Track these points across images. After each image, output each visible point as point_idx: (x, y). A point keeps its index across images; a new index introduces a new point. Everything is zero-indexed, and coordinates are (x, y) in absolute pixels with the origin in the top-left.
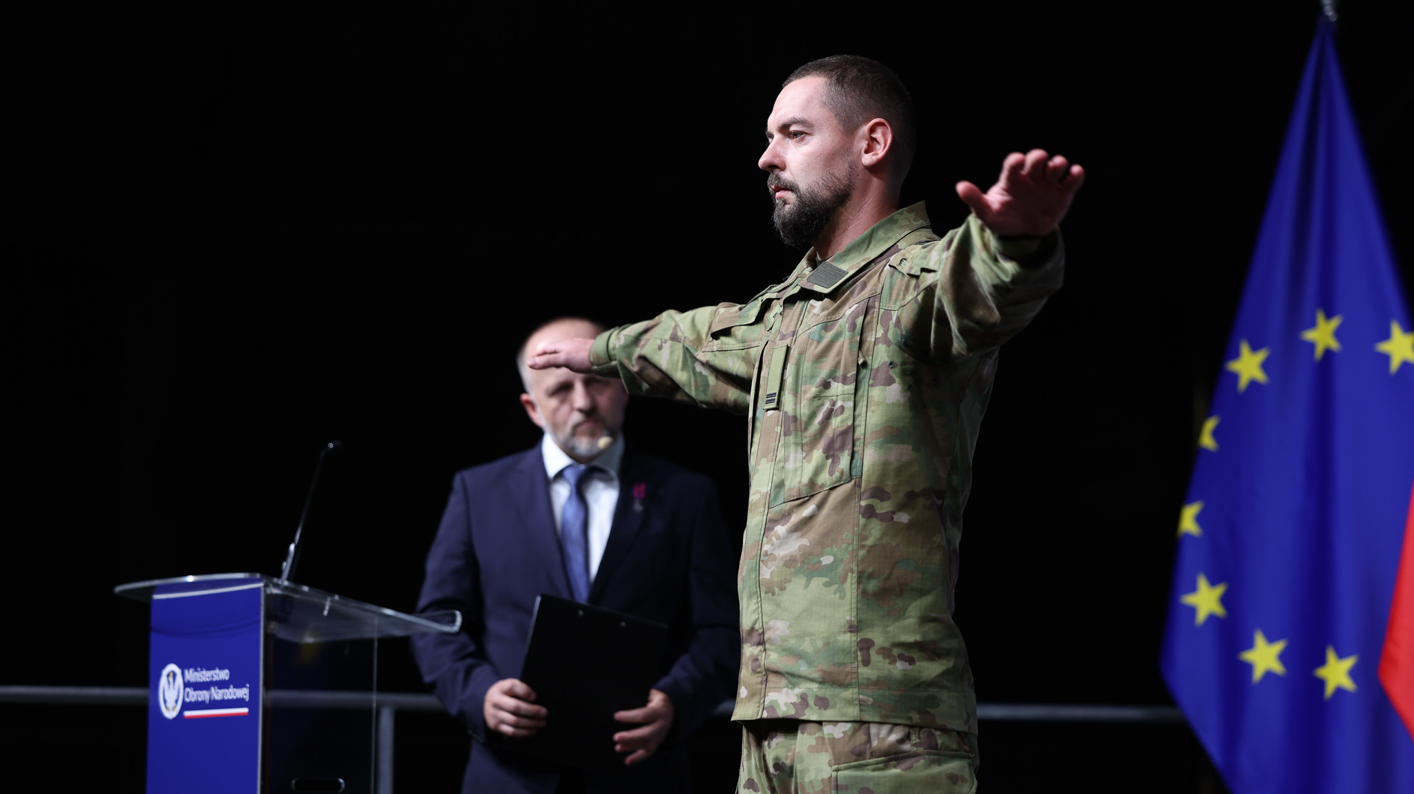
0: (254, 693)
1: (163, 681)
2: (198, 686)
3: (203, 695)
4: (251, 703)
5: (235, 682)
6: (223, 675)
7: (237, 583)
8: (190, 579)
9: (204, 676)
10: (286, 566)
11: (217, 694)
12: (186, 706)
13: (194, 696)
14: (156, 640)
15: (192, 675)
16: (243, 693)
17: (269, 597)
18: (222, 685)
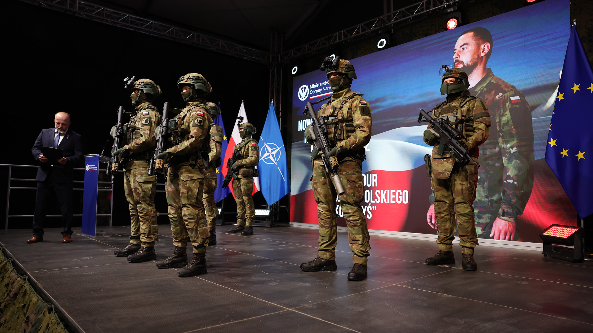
0: (98, 168)
1: (87, 166)
2: (91, 167)
3: (92, 168)
4: (97, 169)
5: (95, 166)
6: (94, 166)
7: (96, 155)
8: (90, 155)
9: (92, 166)
10: (102, 154)
11: (93, 168)
12: (89, 169)
13: (90, 168)
14: (86, 162)
15: (90, 166)
16: (96, 168)
17: (100, 157)
18: (94, 167)
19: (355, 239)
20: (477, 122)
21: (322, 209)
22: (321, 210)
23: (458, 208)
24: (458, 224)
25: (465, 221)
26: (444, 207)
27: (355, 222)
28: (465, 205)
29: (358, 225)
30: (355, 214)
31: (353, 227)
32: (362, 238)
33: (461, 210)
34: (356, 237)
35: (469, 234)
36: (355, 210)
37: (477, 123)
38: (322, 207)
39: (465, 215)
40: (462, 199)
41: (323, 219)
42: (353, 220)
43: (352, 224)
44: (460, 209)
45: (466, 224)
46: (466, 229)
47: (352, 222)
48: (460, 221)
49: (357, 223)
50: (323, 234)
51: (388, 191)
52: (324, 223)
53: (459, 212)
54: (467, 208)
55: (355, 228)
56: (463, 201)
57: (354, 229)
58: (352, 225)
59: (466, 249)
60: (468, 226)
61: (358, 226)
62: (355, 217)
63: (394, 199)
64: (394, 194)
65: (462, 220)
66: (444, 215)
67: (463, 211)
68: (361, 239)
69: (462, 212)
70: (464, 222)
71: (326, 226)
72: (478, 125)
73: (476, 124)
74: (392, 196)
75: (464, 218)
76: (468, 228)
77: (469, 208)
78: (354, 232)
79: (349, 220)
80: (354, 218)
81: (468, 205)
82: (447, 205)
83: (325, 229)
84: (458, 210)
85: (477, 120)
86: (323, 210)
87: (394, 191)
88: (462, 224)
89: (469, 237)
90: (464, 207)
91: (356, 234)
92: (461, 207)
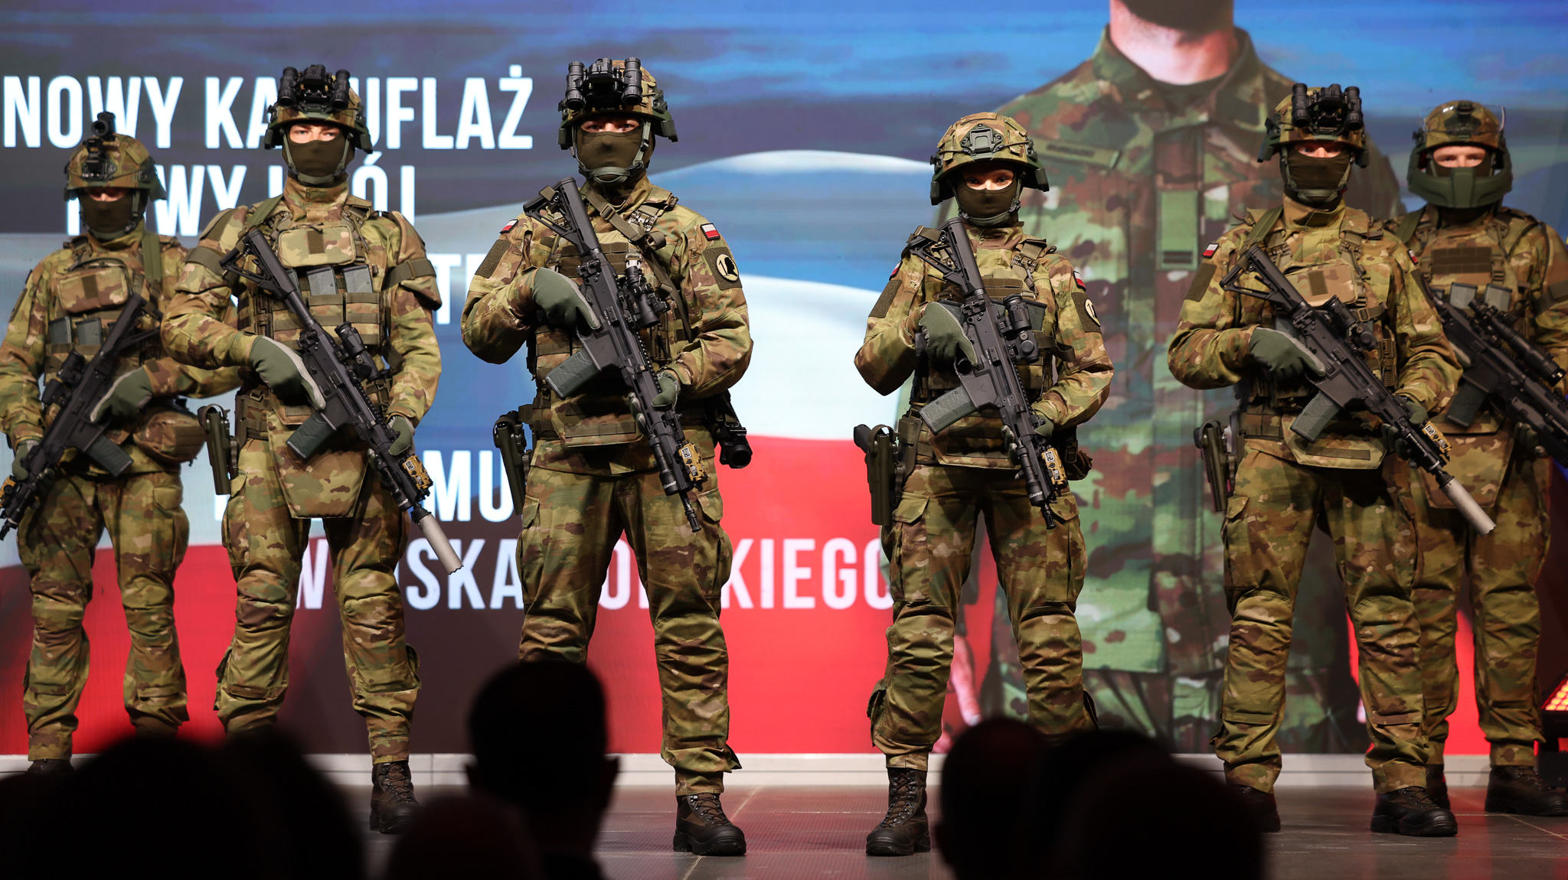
19: (1400, 708)
20: (1556, 310)
21: (1270, 616)
22: (1265, 618)
23: (1497, 606)
24: (1492, 663)
25: (1520, 650)
26: (1442, 606)
27: (1405, 652)
28: (1521, 595)
29: (1416, 659)
30: (1411, 625)
31: (1396, 668)
32: (1421, 704)
33: (1508, 613)
34: (1403, 702)
35: (1524, 698)
36: (1410, 612)
37: (1557, 314)
38: (1268, 609)
39: (1524, 631)
40: (1522, 574)
41: (1270, 649)
42: (1402, 647)
43: (1397, 659)
44: (1506, 609)
45: (1520, 662)
46: (1519, 679)
47: (1396, 651)
48: (1499, 652)
49: (1413, 655)
50: (1258, 703)
51: (767, 546)
52: (1269, 663)
53: (1502, 622)
54: (1530, 605)
55: (1404, 671)
56: (1520, 581)
57: (1399, 676)
58: (1396, 664)
59: (1516, 749)
60: (1525, 668)
61: (1414, 664)
62: (1410, 634)
63: (804, 588)
64: (810, 560)
65: (1509, 648)
66: (1439, 634)
67: (1516, 617)
68: (1419, 707)
69: (1513, 622)
70: (1516, 656)
71: (1273, 676)
72: (1559, 322)
73: (1553, 318)
74: (794, 573)
75: (1516, 642)
76: (1524, 674)
77: (1534, 606)
78: (1397, 685)
79: (1389, 645)
80: (1404, 638)
81: (1532, 597)
82: (1452, 598)
83: (1267, 685)
84: (1498, 613)
85: (1556, 306)
86: (1272, 620)
87: (808, 544)
88: (1507, 664)
89: (1523, 707)
90: (1521, 603)
91: (1407, 691)
92: (1511, 602)
